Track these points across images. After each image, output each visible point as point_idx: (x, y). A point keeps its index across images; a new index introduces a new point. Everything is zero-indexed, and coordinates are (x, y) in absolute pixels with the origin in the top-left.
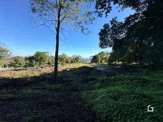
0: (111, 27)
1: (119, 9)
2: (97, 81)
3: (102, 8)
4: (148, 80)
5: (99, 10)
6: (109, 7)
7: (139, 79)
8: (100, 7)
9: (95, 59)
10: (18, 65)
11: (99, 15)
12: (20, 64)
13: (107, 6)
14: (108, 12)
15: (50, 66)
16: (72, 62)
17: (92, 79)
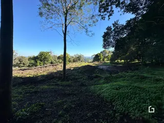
0: (113, 29)
1: (120, 13)
2: (101, 78)
3: (105, 11)
4: (146, 77)
5: (102, 14)
6: (111, 10)
7: (138, 76)
8: (103, 10)
9: (97, 58)
10: (22, 65)
11: (102, 18)
12: (24, 64)
13: (109, 10)
14: (111, 15)
15: (53, 66)
16: (74, 61)
17: (97, 77)
